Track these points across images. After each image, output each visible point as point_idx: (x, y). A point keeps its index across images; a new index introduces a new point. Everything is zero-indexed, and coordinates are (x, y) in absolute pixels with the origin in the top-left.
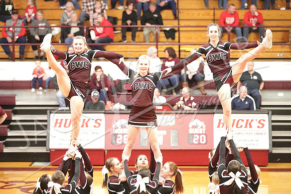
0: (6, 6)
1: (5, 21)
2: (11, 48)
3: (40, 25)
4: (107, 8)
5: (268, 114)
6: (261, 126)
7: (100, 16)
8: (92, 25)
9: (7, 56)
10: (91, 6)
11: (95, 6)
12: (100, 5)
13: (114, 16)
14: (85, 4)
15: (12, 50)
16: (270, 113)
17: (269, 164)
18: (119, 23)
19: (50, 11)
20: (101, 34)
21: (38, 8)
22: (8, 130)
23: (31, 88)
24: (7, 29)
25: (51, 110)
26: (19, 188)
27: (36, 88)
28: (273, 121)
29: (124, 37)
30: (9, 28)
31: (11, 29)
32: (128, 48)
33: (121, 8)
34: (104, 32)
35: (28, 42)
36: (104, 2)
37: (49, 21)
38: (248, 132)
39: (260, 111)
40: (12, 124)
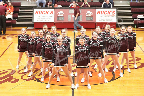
5: (116, 9)
6: (113, 14)
22: (18, 15)
25: (34, 8)
28: (118, 12)
38: (109, 16)
39: (113, 8)
40: (19, 13)
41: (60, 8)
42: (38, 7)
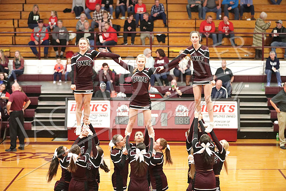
0: (34, 17)
1: (33, 28)
2: (38, 49)
3: (60, 31)
4: (112, 18)
6: (231, 110)
7: (106, 24)
8: (100, 31)
9: (34, 56)
10: (100, 16)
11: (103, 17)
12: (107, 16)
13: (117, 24)
14: (95, 15)
15: (38, 51)
16: (239, 100)
17: (238, 140)
18: (122, 30)
19: (68, 21)
20: (108, 38)
21: (58, 18)
23: (53, 80)
24: (35, 34)
26: (43, 158)
27: (57, 80)
28: (241, 107)
29: (125, 41)
30: (36, 33)
31: (38, 34)
32: (128, 49)
33: (123, 18)
34: (110, 37)
35: (51, 44)
36: (110, 14)
37: (68, 29)
38: (222, 115)
39: (230, 99)
41: (121, 100)
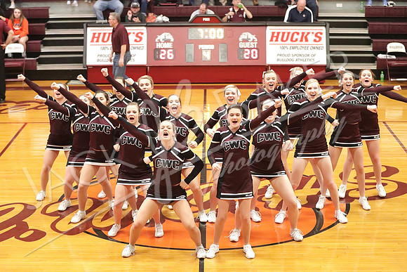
5: (325, 26)
6: (318, 39)
16: (328, 25)
17: (326, 81)
22: (42, 45)
25: (87, 23)
28: (331, 35)
39: (316, 24)
40: (45, 39)
41: (163, 25)
42: (100, 21)
